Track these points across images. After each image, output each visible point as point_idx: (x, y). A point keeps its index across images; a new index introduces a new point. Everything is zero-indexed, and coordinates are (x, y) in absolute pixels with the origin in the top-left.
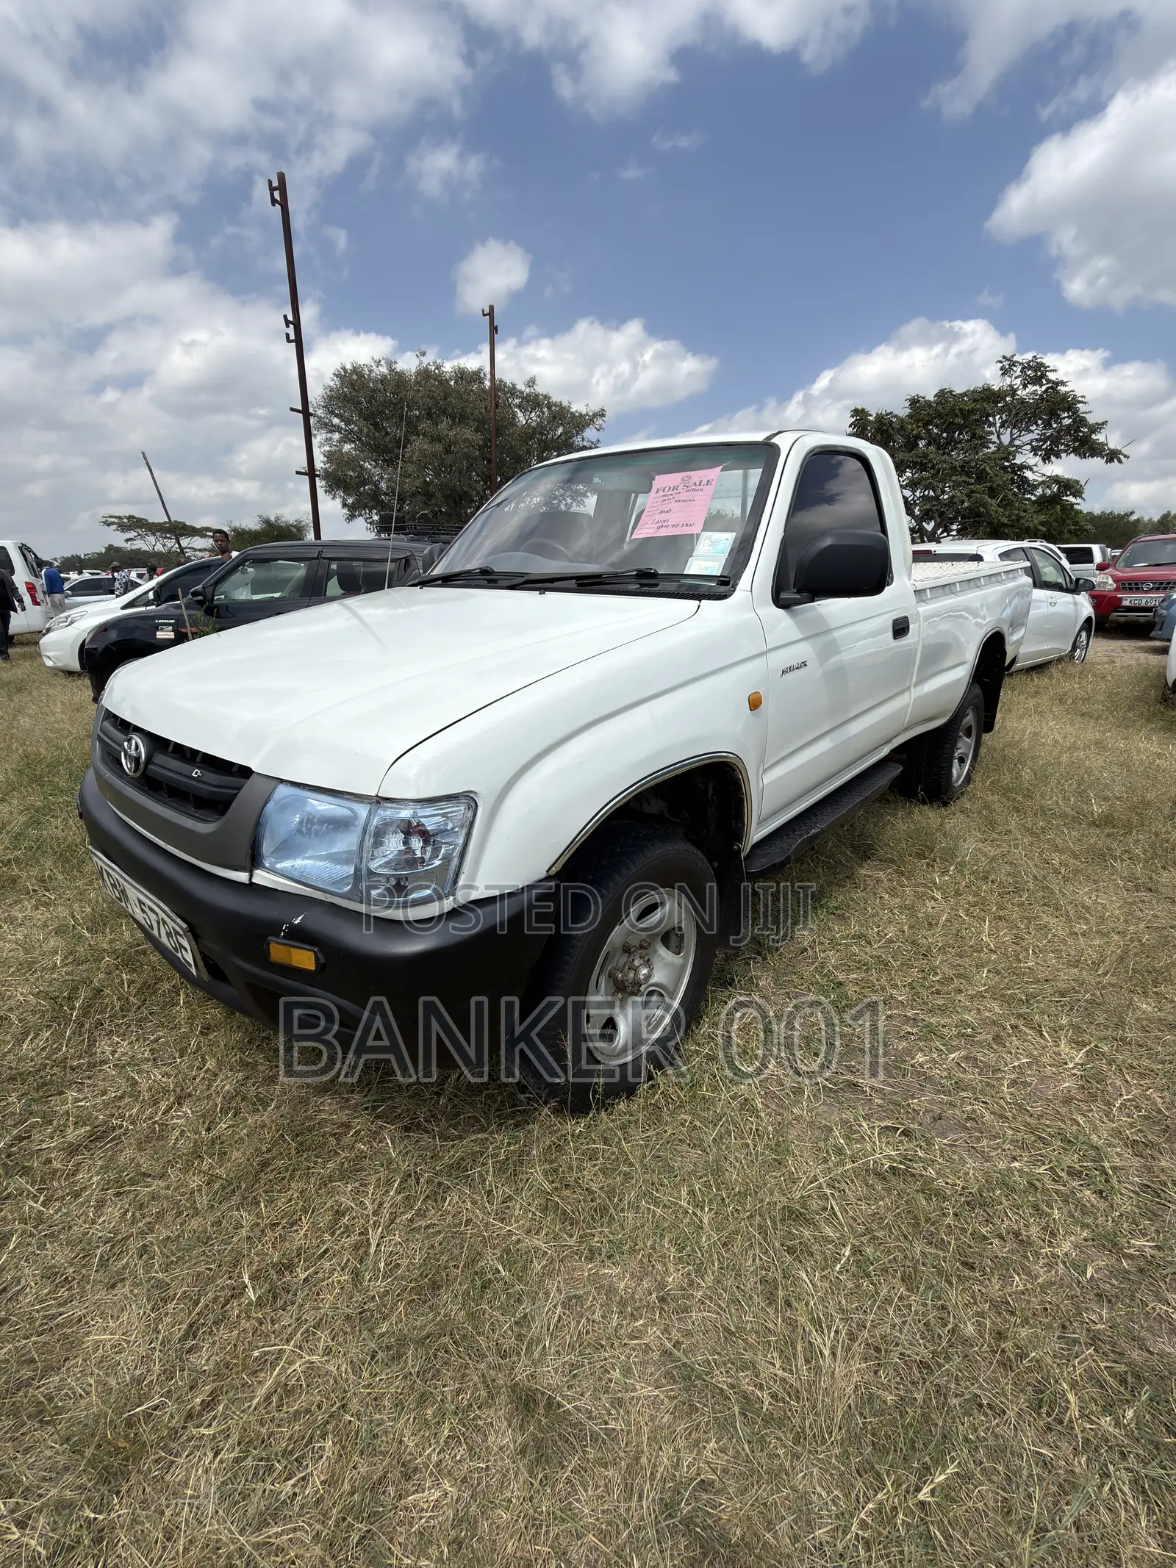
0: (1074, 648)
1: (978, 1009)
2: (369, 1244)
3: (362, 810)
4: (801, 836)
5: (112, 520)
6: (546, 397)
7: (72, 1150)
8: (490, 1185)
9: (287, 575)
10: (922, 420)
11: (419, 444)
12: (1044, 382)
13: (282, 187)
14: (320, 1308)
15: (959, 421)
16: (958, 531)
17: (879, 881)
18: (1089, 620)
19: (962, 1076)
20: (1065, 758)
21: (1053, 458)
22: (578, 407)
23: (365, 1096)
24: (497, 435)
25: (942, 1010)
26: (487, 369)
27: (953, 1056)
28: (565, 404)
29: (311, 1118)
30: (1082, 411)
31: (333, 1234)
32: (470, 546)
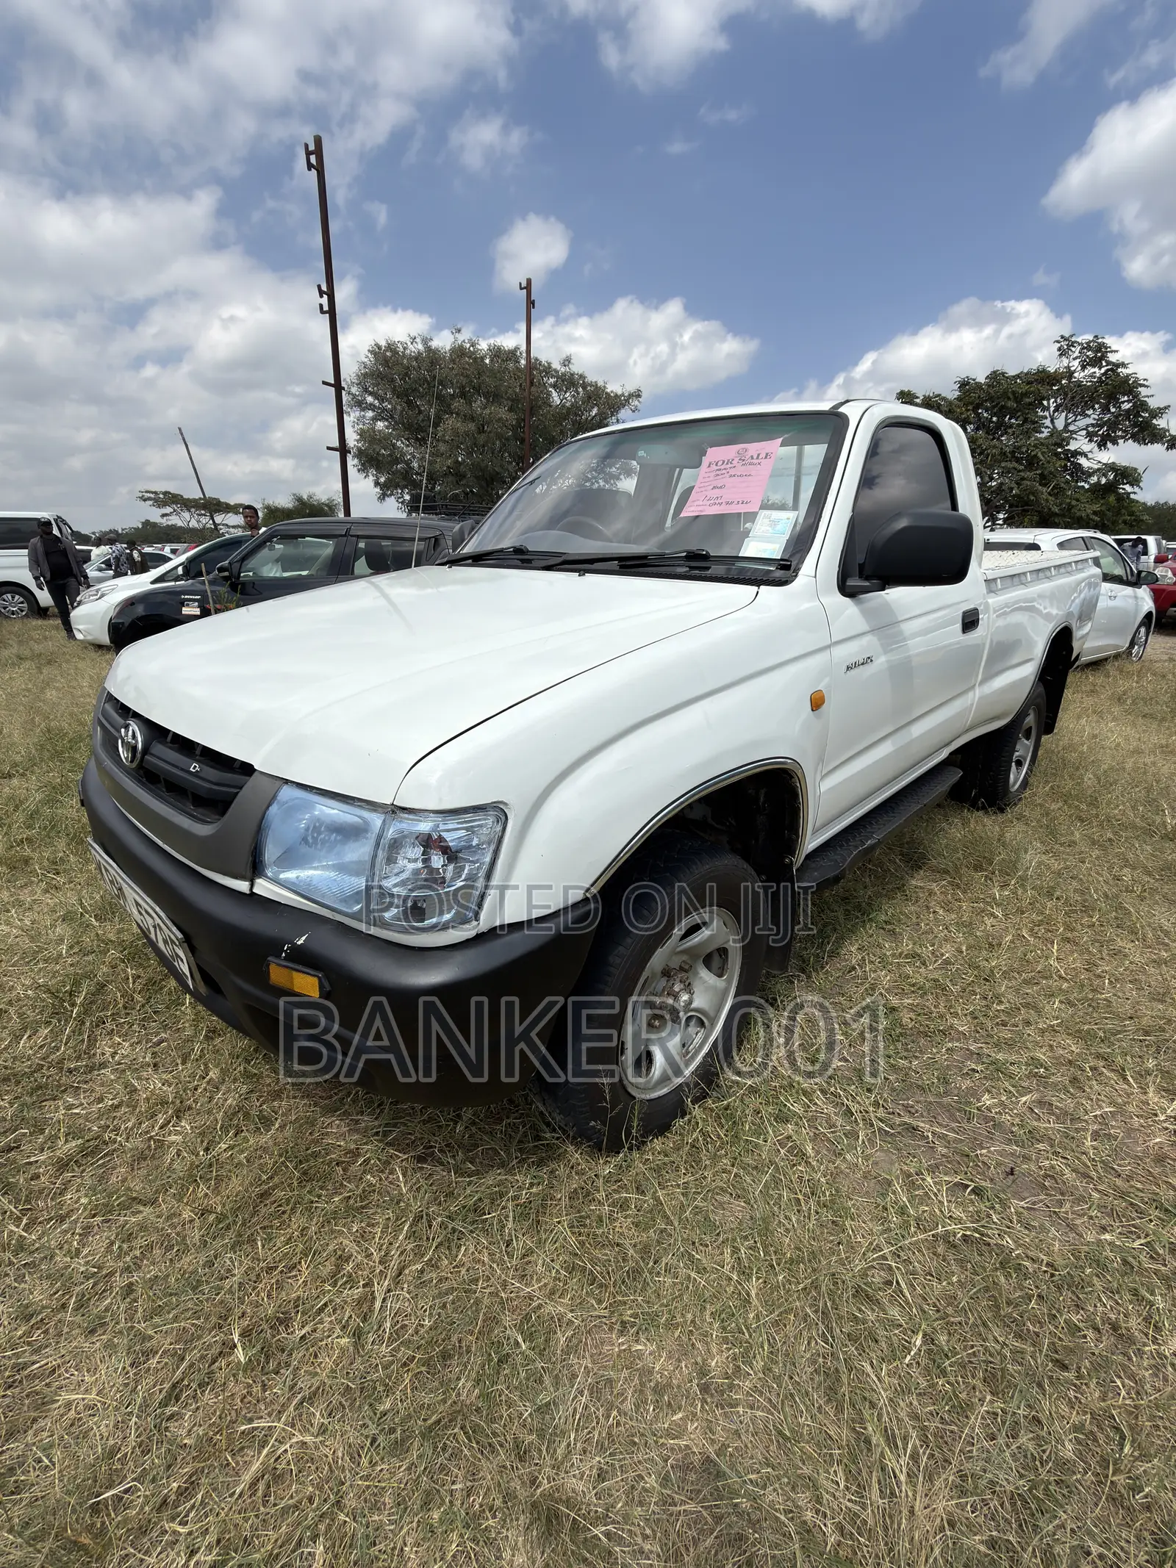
0: (1132, 644)
1: (1051, 1046)
2: (374, 1298)
3: (376, 820)
4: (856, 847)
5: (149, 495)
6: (582, 377)
7: (62, 1165)
8: (510, 1234)
9: (316, 552)
10: (972, 403)
11: (451, 422)
12: (1104, 364)
13: (319, 151)
14: (316, 1374)
15: (1012, 404)
16: (1005, 520)
17: (931, 893)
18: (1149, 615)
19: (1036, 1123)
20: (1129, 765)
21: (1109, 445)
22: (614, 388)
23: (376, 1119)
24: (532, 415)
25: (1010, 1044)
26: (524, 348)
27: (1024, 1099)
28: (600, 384)
29: (316, 1142)
30: (1143, 394)
31: (335, 1284)
32: (501, 525)
